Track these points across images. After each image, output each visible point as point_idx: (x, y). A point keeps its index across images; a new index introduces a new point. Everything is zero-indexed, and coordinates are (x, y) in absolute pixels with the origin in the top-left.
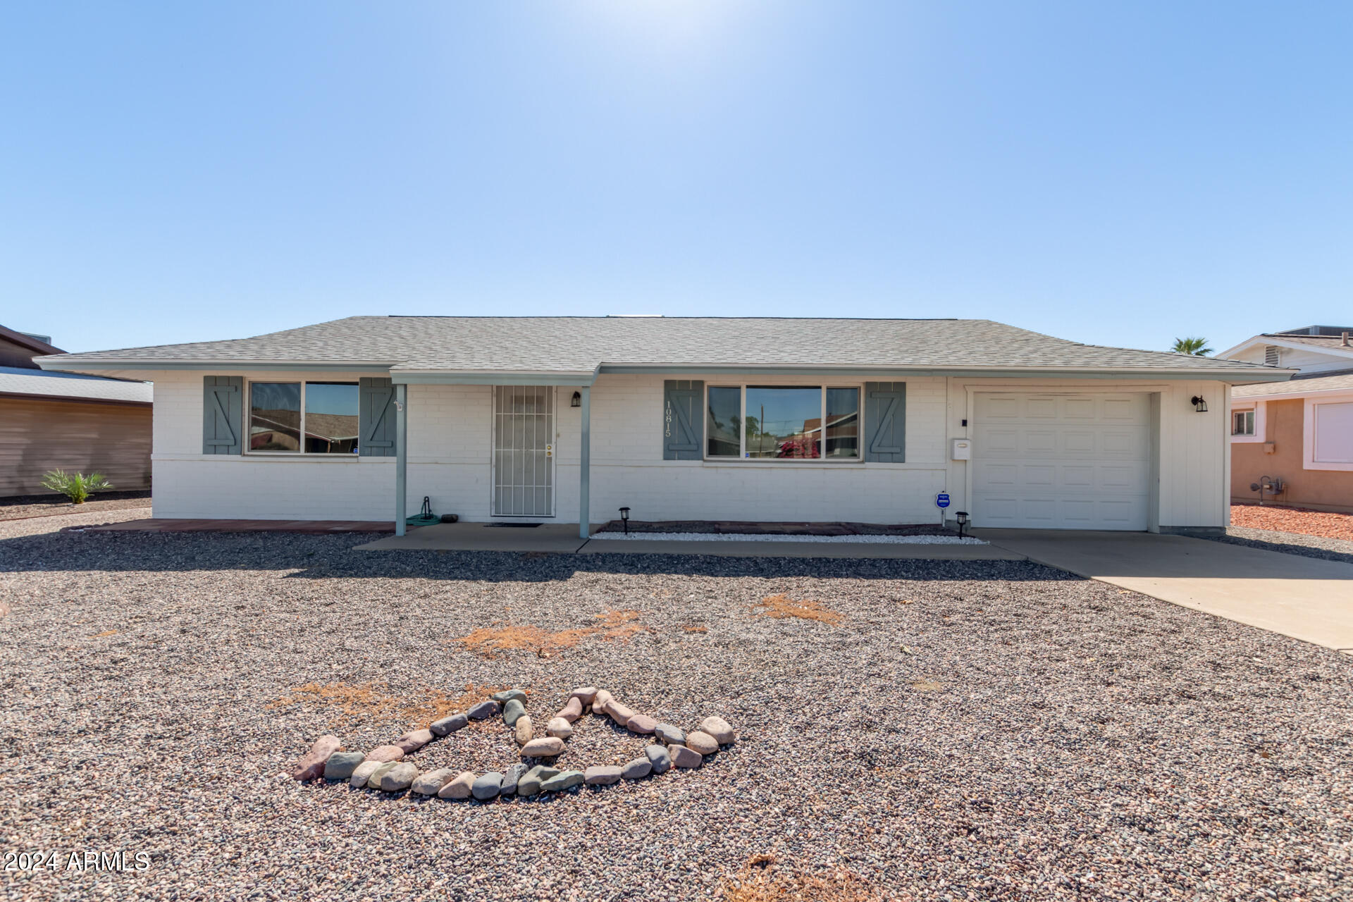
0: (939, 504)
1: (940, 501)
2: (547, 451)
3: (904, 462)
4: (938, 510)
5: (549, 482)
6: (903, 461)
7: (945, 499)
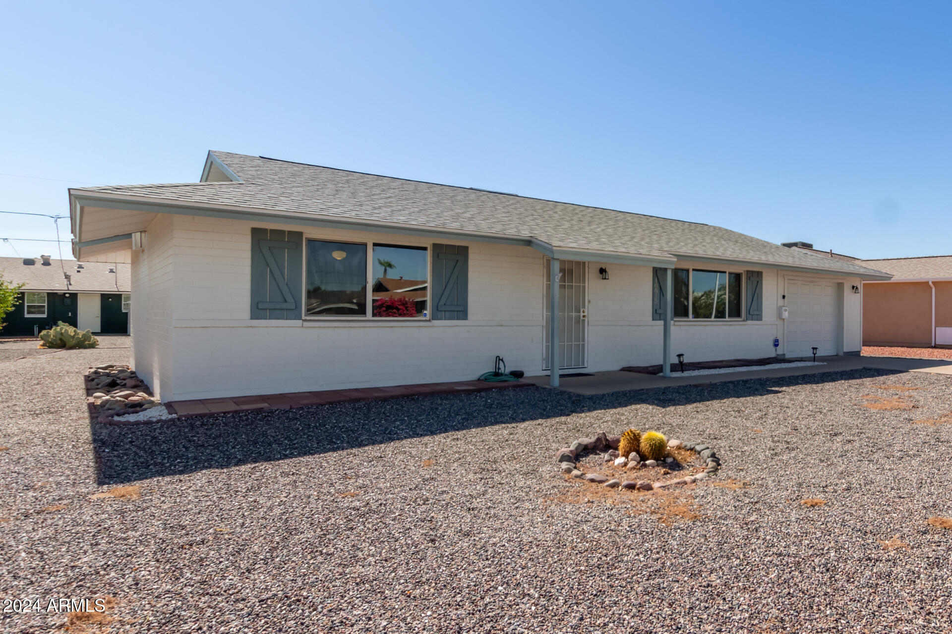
0: (775, 345)
2: (582, 314)
4: (773, 349)
5: (583, 340)
6: (761, 320)
7: (777, 342)
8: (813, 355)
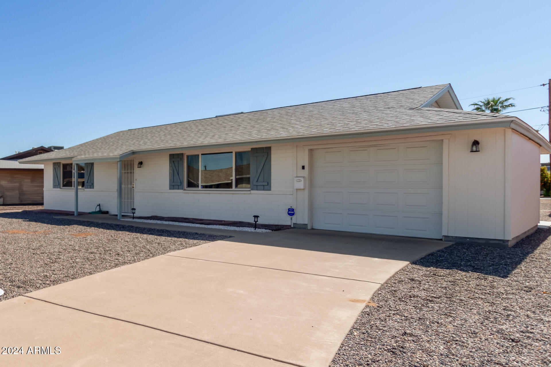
0: (289, 214)
1: (289, 212)
2: (133, 186)
3: (270, 190)
4: (289, 217)
5: (134, 200)
7: (292, 211)
8: (254, 222)
